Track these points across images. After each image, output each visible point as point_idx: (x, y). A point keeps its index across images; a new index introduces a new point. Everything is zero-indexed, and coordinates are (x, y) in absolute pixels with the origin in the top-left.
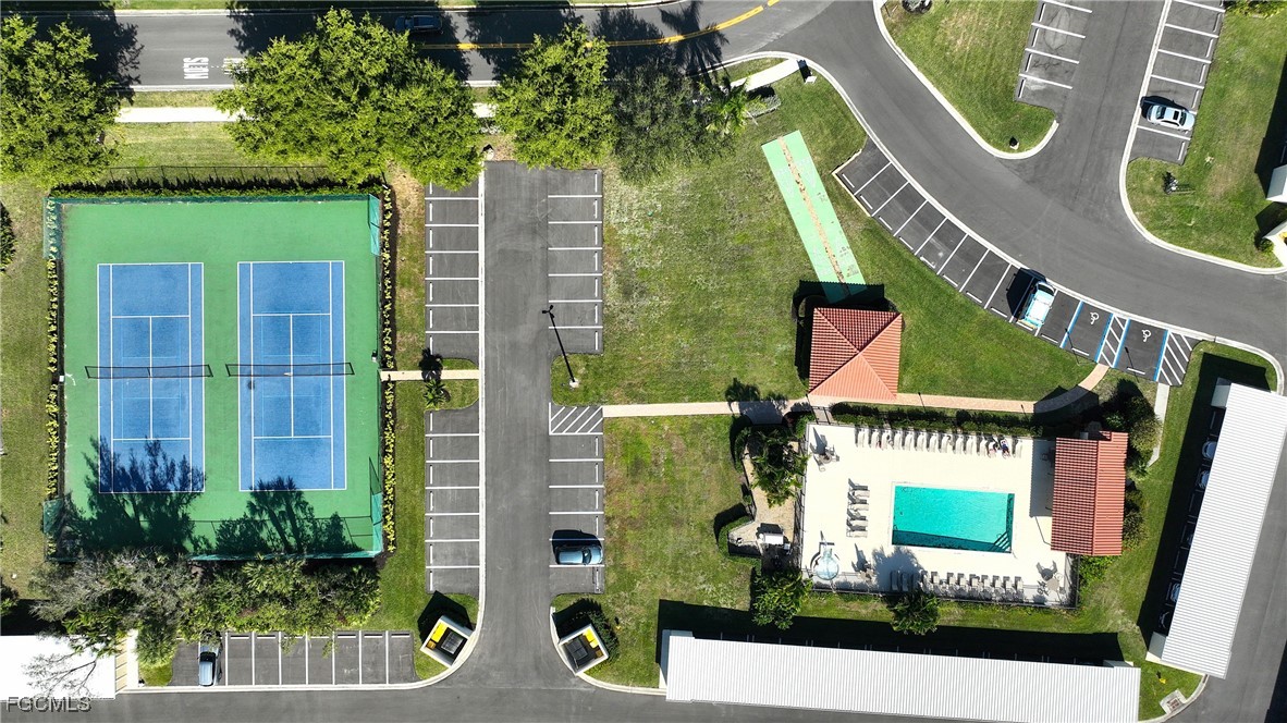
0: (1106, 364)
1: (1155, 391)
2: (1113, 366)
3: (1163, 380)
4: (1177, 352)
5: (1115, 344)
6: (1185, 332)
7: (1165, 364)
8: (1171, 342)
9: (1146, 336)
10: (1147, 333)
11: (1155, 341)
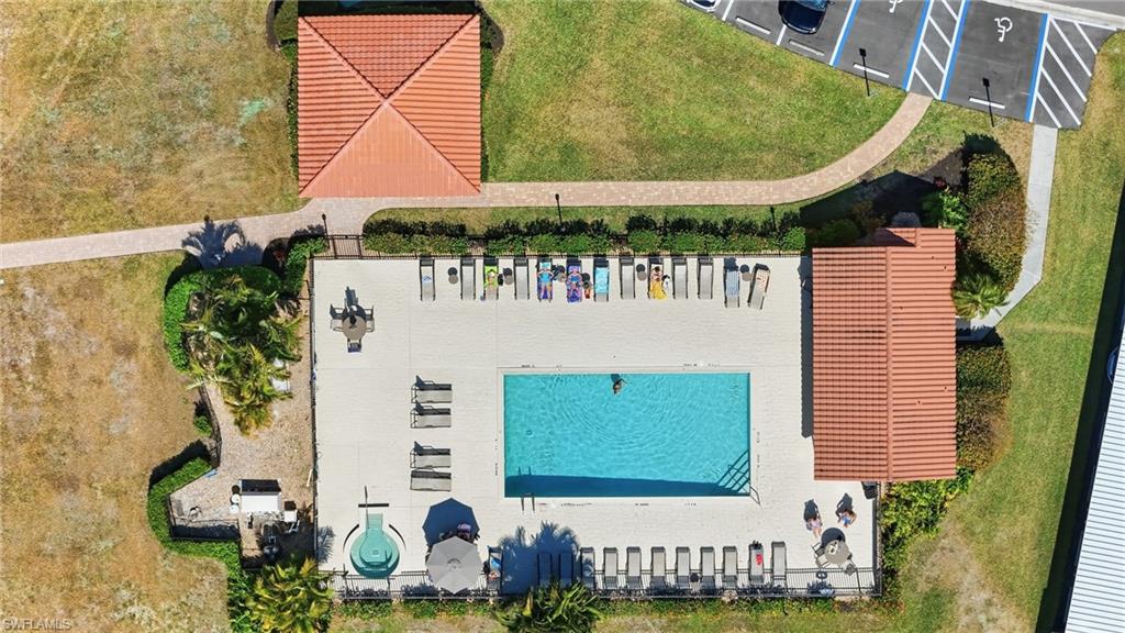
0: (925, 92)
1: (1028, 143)
2: (939, 98)
3: (1043, 118)
4: (1068, 59)
5: (941, 52)
6: (1082, 17)
7: (1045, 88)
8: (1055, 41)
9: (1003, 30)
10: (1005, 24)
11: (1023, 40)
